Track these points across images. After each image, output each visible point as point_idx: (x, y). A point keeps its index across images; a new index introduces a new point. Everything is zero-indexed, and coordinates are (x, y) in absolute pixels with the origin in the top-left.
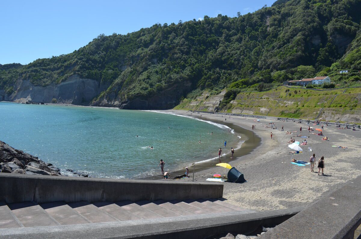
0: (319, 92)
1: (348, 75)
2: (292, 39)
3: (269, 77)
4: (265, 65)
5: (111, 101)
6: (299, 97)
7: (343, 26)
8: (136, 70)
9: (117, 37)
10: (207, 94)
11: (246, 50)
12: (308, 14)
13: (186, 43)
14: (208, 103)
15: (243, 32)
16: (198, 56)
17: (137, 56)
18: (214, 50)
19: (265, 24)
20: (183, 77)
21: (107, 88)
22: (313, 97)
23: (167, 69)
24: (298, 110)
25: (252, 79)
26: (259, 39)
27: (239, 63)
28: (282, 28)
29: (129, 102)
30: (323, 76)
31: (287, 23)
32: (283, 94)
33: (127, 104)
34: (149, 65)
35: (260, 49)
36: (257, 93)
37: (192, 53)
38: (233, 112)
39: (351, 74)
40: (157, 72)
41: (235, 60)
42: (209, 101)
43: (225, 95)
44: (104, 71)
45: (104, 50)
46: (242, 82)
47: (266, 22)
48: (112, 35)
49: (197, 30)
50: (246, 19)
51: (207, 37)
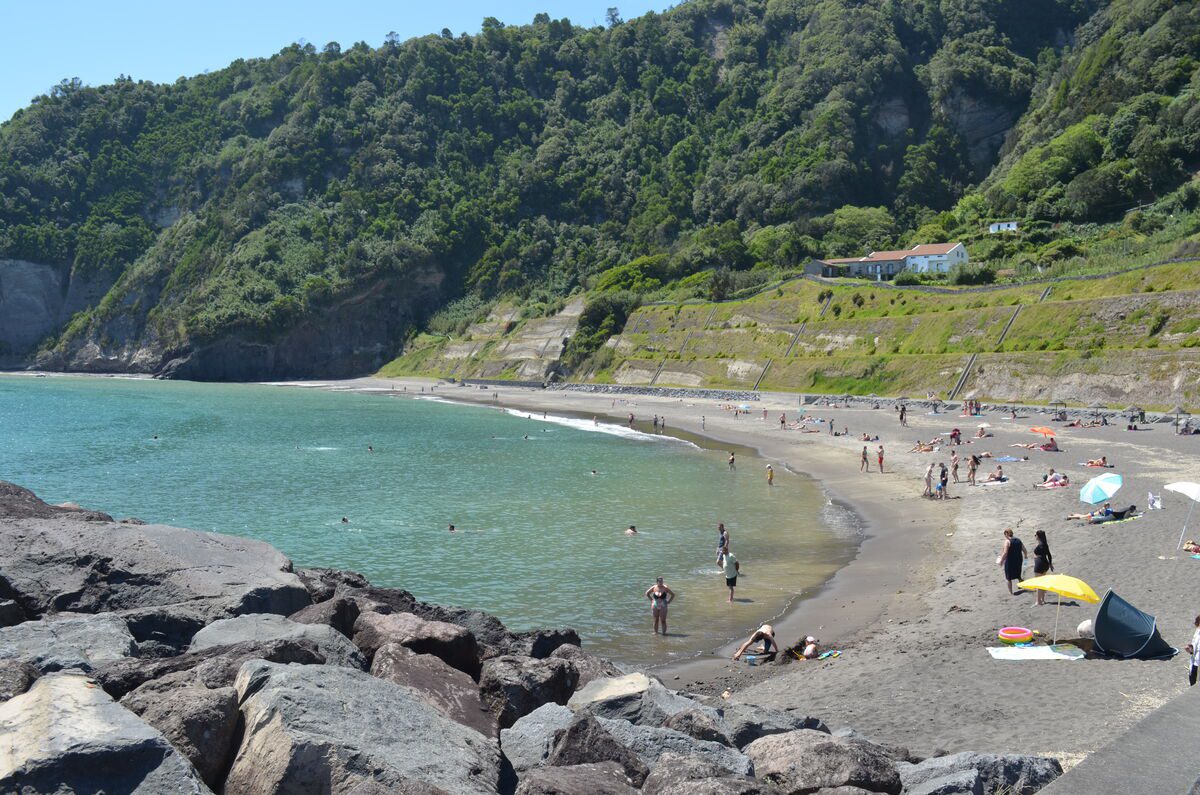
0: (945, 299)
1: (1019, 237)
2: (811, 112)
3: (737, 247)
4: (716, 204)
5: (116, 349)
6: (875, 317)
7: (982, 68)
8: (220, 225)
9: (133, 93)
10: (510, 316)
11: (643, 151)
12: (862, 24)
13: (418, 119)
14: (517, 350)
15: (633, 83)
16: (464, 171)
17: (220, 169)
18: (525, 147)
19: (708, 56)
20: (410, 252)
21: (102, 297)
22: (929, 316)
23: (344, 221)
24: (877, 366)
25: (677, 255)
26: (692, 110)
27: (620, 198)
28: (770, 72)
29: (196, 350)
30: (934, 243)
31: (791, 51)
32: (810, 308)
33: (189, 358)
34: (274, 205)
35: (694, 144)
36: (705, 309)
37: (442, 158)
38: (619, 380)
39: (1030, 235)
40: (305, 233)
41: (606, 187)
42: (520, 340)
43: (582, 315)
44: (85, 229)
45: (82, 145)
46: (642, 267)
47: (712, 48)
48: (114, 83)
49: (458, 71)
50: (641, 36)
51: (497, 99)
